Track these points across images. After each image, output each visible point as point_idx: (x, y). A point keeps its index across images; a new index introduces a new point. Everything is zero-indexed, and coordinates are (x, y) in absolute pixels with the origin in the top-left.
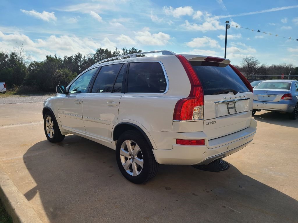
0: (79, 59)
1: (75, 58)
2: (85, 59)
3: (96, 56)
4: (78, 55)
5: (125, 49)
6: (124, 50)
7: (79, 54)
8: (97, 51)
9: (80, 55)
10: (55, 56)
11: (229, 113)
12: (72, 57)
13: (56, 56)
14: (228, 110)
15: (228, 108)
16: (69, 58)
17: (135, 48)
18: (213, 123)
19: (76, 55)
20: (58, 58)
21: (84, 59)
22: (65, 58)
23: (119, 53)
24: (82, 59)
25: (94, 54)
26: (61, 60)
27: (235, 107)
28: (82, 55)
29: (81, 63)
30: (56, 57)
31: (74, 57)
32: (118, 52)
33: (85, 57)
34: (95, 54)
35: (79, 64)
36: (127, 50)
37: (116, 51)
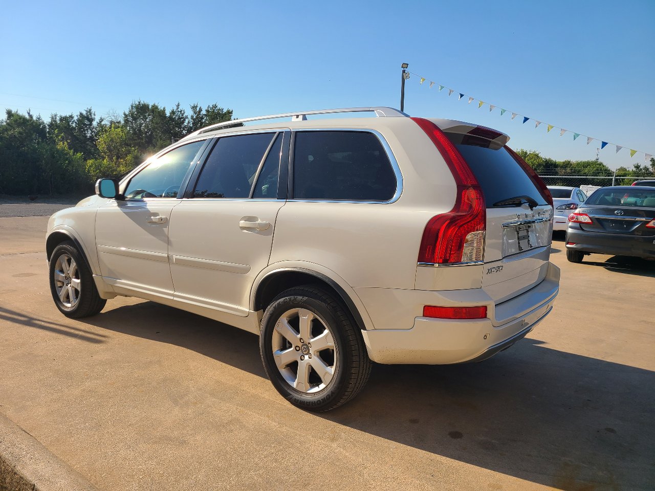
0: (86, 122)
1: (78, 120)
2: (103, 123)
3: (130, 119)
4: (84, 113)
5: (197, 106)
6: (194, 108)
7: (89, 111)
8: (132, 106)
9: (91, 114)
10: (29, 113)
11: (520, 248)
12: (71, 117)
13: (31, 114)
14: (519, 243)
15: (518, 238)
16: (62, 119)
17: (219, 106)
18: (499, 268)
19: (81, 114)
20: (35, 118)
21: (99, 123)
22: (52, 118)
23: (184, 113)
24: (95, 123)
25: (125, 114)
26: (43, 123)
27: (529, 236)
28: (94, 115)
29: (92, 132)
30: (31, 116)
31: (75, 118)
32: (181, 112)
33: (102, 120)
34: (127, 113)
35: (89, 135)
36: (201, 110)
37: (178, 108)
